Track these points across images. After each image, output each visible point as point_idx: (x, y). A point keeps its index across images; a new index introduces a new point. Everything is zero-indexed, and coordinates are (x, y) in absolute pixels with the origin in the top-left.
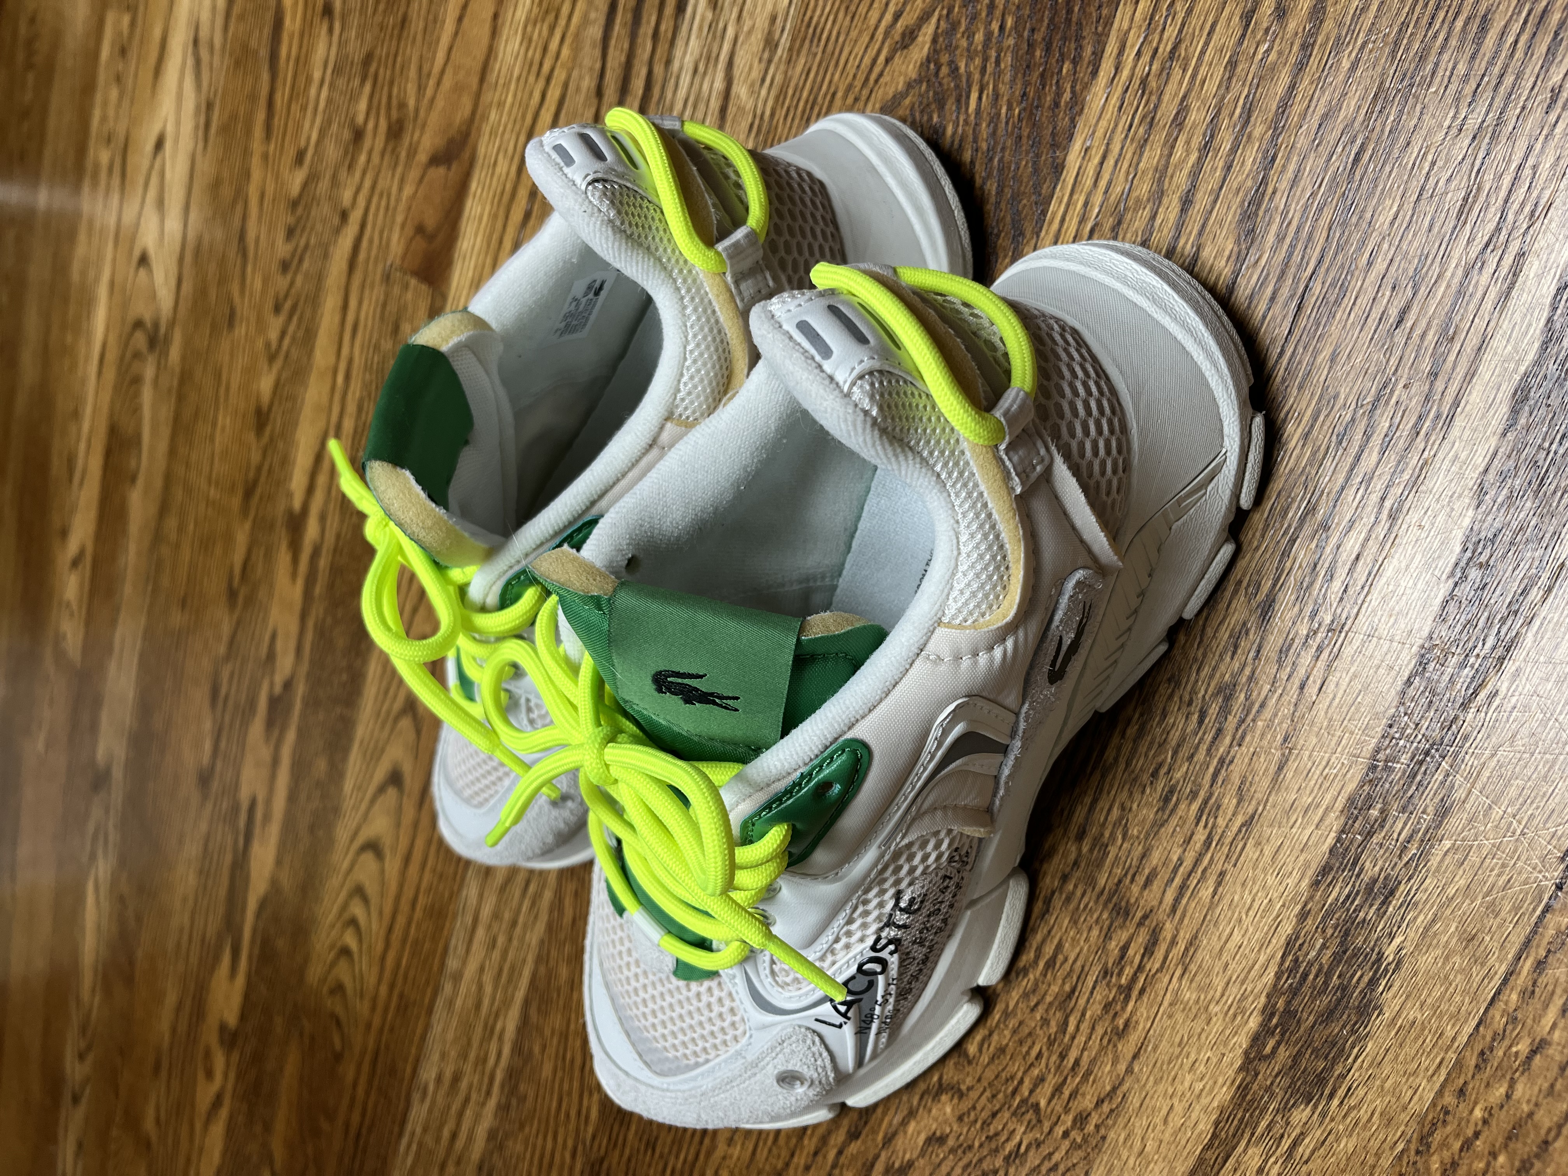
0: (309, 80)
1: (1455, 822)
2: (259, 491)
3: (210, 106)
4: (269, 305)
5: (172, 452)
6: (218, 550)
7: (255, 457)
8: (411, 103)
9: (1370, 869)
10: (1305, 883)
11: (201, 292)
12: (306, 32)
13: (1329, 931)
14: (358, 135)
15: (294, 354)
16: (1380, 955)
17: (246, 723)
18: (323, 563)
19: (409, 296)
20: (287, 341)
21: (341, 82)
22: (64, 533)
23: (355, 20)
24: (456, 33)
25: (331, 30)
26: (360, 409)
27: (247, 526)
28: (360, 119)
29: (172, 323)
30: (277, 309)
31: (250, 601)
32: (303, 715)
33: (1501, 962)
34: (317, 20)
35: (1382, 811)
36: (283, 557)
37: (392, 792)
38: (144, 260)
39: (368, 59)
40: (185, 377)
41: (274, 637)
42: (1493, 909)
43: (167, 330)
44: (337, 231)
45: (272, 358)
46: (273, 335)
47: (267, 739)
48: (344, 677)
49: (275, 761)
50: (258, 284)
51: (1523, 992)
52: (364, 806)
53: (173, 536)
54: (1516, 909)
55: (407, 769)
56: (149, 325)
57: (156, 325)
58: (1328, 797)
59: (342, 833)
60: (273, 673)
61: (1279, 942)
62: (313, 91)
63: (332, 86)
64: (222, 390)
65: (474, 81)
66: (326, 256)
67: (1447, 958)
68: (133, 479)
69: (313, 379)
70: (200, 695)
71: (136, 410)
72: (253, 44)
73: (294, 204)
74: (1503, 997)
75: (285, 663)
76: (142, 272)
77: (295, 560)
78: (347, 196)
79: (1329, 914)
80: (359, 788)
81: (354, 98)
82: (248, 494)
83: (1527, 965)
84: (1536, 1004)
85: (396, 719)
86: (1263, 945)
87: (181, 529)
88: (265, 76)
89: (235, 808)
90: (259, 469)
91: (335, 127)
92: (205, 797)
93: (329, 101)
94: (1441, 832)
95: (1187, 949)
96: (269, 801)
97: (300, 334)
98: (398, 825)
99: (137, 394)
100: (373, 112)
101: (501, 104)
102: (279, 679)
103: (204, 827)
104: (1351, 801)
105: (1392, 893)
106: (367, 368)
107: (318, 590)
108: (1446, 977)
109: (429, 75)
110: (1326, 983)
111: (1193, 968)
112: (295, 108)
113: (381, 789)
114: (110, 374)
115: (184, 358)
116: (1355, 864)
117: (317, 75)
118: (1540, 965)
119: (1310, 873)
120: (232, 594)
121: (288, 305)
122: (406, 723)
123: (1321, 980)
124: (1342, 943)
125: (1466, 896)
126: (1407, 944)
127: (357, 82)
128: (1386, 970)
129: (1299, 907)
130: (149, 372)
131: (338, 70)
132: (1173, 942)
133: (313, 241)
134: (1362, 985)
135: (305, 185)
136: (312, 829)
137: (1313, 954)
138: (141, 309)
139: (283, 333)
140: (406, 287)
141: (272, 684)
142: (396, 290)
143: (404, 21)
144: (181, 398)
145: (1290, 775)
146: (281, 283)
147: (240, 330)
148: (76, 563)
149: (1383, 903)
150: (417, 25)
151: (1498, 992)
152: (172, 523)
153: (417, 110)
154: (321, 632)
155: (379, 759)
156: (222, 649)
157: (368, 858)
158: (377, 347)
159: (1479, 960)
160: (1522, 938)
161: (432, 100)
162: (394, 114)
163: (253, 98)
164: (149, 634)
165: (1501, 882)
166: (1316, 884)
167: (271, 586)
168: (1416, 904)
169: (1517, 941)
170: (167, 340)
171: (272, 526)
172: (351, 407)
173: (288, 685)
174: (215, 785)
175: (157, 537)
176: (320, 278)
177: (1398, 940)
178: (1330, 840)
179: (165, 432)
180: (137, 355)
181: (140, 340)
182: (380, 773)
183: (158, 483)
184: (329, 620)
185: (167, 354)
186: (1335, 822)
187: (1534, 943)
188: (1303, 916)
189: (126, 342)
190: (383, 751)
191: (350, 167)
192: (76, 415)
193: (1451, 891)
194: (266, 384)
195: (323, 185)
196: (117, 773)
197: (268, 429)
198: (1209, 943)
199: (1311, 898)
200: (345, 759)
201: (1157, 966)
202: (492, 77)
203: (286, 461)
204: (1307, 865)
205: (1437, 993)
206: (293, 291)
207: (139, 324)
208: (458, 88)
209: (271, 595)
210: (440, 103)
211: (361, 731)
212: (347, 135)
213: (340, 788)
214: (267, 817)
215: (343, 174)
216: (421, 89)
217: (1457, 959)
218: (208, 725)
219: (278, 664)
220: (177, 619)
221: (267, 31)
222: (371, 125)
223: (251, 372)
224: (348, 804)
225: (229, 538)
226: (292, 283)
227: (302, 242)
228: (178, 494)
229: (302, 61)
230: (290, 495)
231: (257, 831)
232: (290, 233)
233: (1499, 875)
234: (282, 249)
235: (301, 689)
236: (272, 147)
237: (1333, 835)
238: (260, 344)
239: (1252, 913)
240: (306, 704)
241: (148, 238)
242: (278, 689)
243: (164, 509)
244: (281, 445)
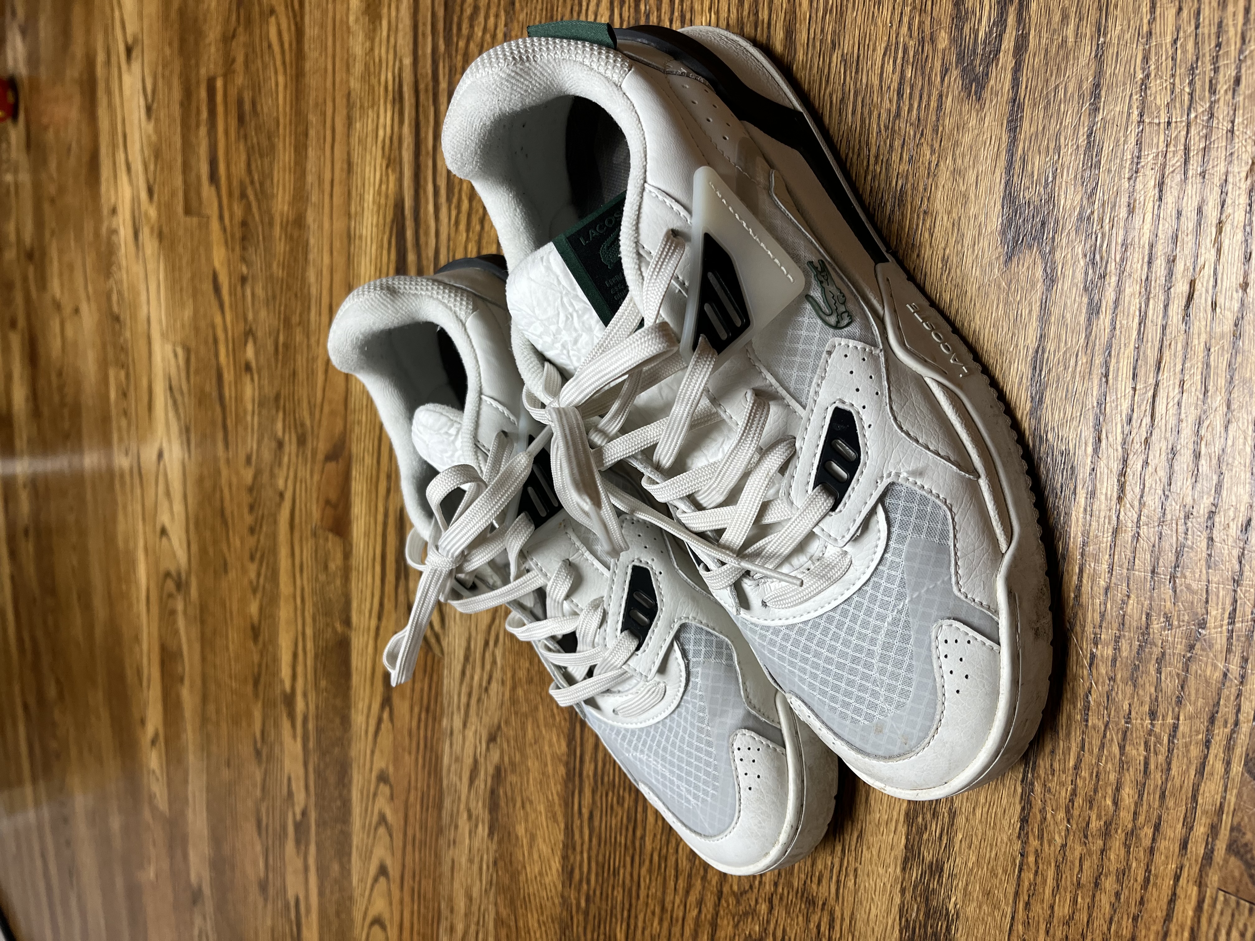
0: (245, 412)
1: (960, 820)
2: (262, 680)
3: (188, 430)
4: (247, 556)
5: (204, 659)
6: (244, 724)
7: (256, 658)
8: (308, 423)
9: (928, 857)
10: (898, 870)
11: (203, 551)
12: (238, 381)
13: (918, 899)
14: (280, 445)
15: (268, 586)
16: (947, 909)
17: (282, 845)
18: (311, 726)
19: (330, 544)
20: (262, 580)
21: (264, 412)
22: (143, 722)
23: (265, 373)
24: (326, 380)
25: (252, 379)
26: (314, 620)
27: (260, 705)
28: (280, 433)
29: (189, 573)
30: (252, 558)
31: (270, 757)
32: (318, 834)
33: (1007, 906)
34: (243, 373)
35: (923, 819)
36: (286, 724)
37: (382, 880)
38: (164, 532)
39: (277, 397)
40: (203, 608)
41: (289, 779)
42: (993, 873)
43: (187, 578)
44: (279, 505)
45: (255, 591)
46: (253, 575)
47: (298, 853)
48: (339, 803)
49: (306, 869)
50: (238, 543)
51: (1024, 923)
52: (367, 893)
53: (214, 717)
54: (1005, 871)
55: (389, 863)
56: (174, 573)
57: (179, 574)
58: (895, 814)
59: (357, 915)
60: (293, 805)
61: (895, 910)
62: (249, 418)
63: (260, 414)
64: (228, 615)
65: (341, 408)
66: (275, 522)
67: (980, 908)
68: (182, 680)
69: (282, 603)
70: (250, 827)
71: (176, 632)
72: (207, 388)
73: (251, 490)
74: (1015, 928)
75: (300, 797)
76: (164, 540)
77: (293, 726)
78: (281, 483)
79: (915, 887)
80: (361, 880)
81: (273, 421)
82: (256, 683)
83: (1021, 906)
84: (1033, 929)
85: (376, 829)
86: (889, 912)
87: (218, 711)
88: (218, 409)
89: (287, 906)
90: (260, 665)
91: (266, 439)
92: (266, 900)
93: (260, 424)
94: (955, 828)
95: (850, 922)
96: (307, 897)
97: (269, 574)
98: (391, 904)
99: (175, 622)
100: (287, 430)
101: (360, 422)
102: (298, 810)
103: (269, 922)
104: (907, 814)
105: (942, 870)
106: (314, 592)
107: (311, 745)
108: (983, 919)
109: (315, 406)
110: (926, 932)
111: (857, 934)
112: (240, 429)
113: (376, 880)
114: (155, 609)
115: (200, 596)
116: (919, 854)
117: (249, 407)
118: (1027, 904)
119: (899, 862)
120: (258, 753)
121: (258, 555)
122: (382, 830)
123: (922, 931)
124: (927, 905)
125: (978, 867)
126: (958, 901)
127: (274, 411)
128: (953, 920)
129: (899, 886)
130: (180, 607)
131: (261, 404)
132: (843, 919)
133: (266, 513)
134: (944, 931)
135: (255, 477)
136: (338, 914)
137: (914, 915)
138: (167, 565)
139: (259, 575)
140: (327, 539)
141: (294, 815)
142: (321, 541)
143: (294, 374)
144: (203, 622)
145: (873, 802)
146: (251, 541)
147: (232, 574)
148: (154, 742)
149: (939, 877)
150: (302, 375)
151: (1012, 925)
152: (211, 708)
153: (312, 427)
154: (319, 774)
155: (370, 858)
156: (258, 793)
157: (376, 929)
158: (317, 579)
159: (996, 906)
160: (1013, 890)
161: (320, 421)
162: (300, 431)
163: (213, 423)
164: (209, 789)
165: (993, 855)
166: (904, 869)
167: (281, 744)
168: (956, 875)
169: (1011, 890)
170: (188, 584)
171: (275, 705)
172: (309, 620)
173: (304, 813)
174: (271, 891)
175: (204, 720)
176: (274, 536)
177: (953, 900)
178: (903, 841)
179: (197, 647)
180: (170, 596)
181: (170, 585)
182: (373, 869)
183: (198, 682)
184: (322, 766)
185: (190, 594)
186: (902, 829)
187: (1020, 891)
188: (903, 891)
189: (161, 588)
190: (371, 852)
191: (280, 464)
192: (137, 639)
193: (970, 865)
194: (254, 609)
195: (265, 477)
196: (207, 890)
197: (261, 639)
198: (861, 916)
199: (904, 879)
200: (349, 861)
201: (838, 936)
202: (351, 406)
203: (276, 660)
204: (896, 858)
205: (981, 931)
206: (260, 547)
207: (168, 575)
208: (333, 413)
209: (282, 751)
210: (325, 423)
211: (357, 839)
212: (274, 445)
213: (351, 883)
214: (308, 911)
215: (276, 471)
216: (312, 414)
217: (985, 907)
218: (258, 848)
219: (296, 799)
220: (226, 774)
221: (214, 381)
222: (287, 438)
223: (243, 602)
224: (357, 893)
225: (249, 715)
226: (258, 541)
227: (260, 513)
228: (212, 687)
229: (239, 399)
230: (282, 682)
231: (303, 920)
232: (252, 508)
233: (991, 851)
234: (249, 519)
235: (313, 816)
236: (231, 453)
237: (904, 837)
238: (246, 582)
239: (877, 893)
240: (318, 825)
241: (164, 518)
242: (298, 817)
243: (205, 699)
244: (270, 649)
